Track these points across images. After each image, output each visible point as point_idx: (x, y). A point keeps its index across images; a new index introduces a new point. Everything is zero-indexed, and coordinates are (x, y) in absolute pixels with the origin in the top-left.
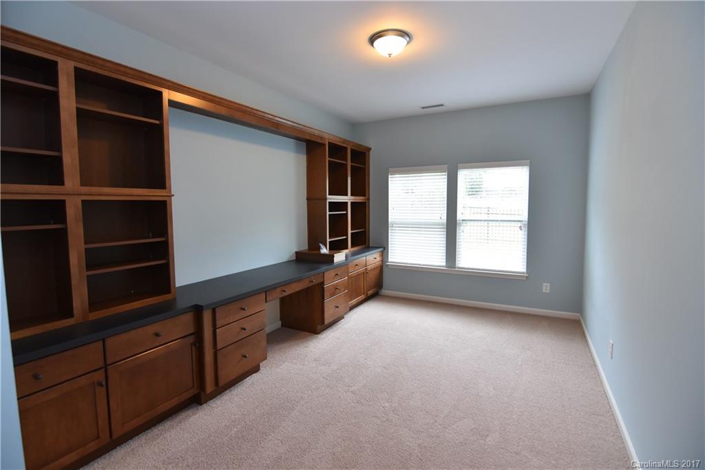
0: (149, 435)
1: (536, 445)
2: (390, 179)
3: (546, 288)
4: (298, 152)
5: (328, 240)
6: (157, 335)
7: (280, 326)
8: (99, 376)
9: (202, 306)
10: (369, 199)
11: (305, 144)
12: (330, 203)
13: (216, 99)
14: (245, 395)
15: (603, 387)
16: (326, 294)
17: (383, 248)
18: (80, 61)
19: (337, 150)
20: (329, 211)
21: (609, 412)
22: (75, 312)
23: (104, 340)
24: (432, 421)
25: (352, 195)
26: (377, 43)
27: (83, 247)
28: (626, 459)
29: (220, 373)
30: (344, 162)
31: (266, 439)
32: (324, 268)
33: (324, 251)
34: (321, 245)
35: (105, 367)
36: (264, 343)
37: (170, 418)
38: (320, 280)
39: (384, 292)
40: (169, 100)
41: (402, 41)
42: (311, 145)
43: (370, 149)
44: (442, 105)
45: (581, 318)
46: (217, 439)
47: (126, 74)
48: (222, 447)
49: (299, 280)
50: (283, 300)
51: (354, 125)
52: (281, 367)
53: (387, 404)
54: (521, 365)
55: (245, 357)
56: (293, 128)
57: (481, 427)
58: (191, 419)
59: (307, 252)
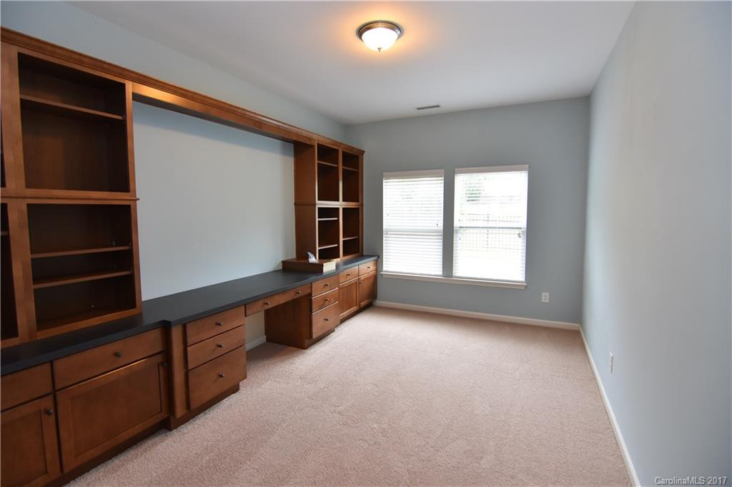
0: (109, 466)
1: (533, 466)
2: (384, 184)
3: (545, 297)
4: (284, 153)
5: (318, 248)
6: (117, 355)
7: (265, 340)
8: (47, 403)
9: (170, 322)
10: (362, 205)
11: (292, 145)
12: (319, 208)
13: (189, 94)
14: (221, 419)
15: (603, 402)
16: (314, 306)
17: (378, 257)
18: (26, 46)
19: (327, 152)
20: (319, 218)
21: (608, 429)
22: (20, 330)
23: (52, 363)
24: (423, 443)
25: (343, 201)
26: (366, 35)
27: (29, 256)
28: (626, 480)
29: (192, 395)
30: (336, 165)
31: (240, 468)
32: (312, 278)
33: (313, 260)
34: (309, 253)
35: (54, 393)
36: (244, 360)
37: (135, 446)
38: (308, 292)
39: (379, 302)
40: (133, 94)
41: (393, 35)
42: (299, 147)
43: (364, 152)
44: (438, 106)
45: (581, 329)
46: (185, 469)
47: (81, 63)
48: (191, 478)
49: (283, 292)
50: (267, 312)
51: (347, 126)
52: (263, 386)
53: (375, 426)
54: (519, 380)
55: (221, 376)
56: (278, 128)
57: (475, 448)
58: (158, 447)
59: (295, 261)
